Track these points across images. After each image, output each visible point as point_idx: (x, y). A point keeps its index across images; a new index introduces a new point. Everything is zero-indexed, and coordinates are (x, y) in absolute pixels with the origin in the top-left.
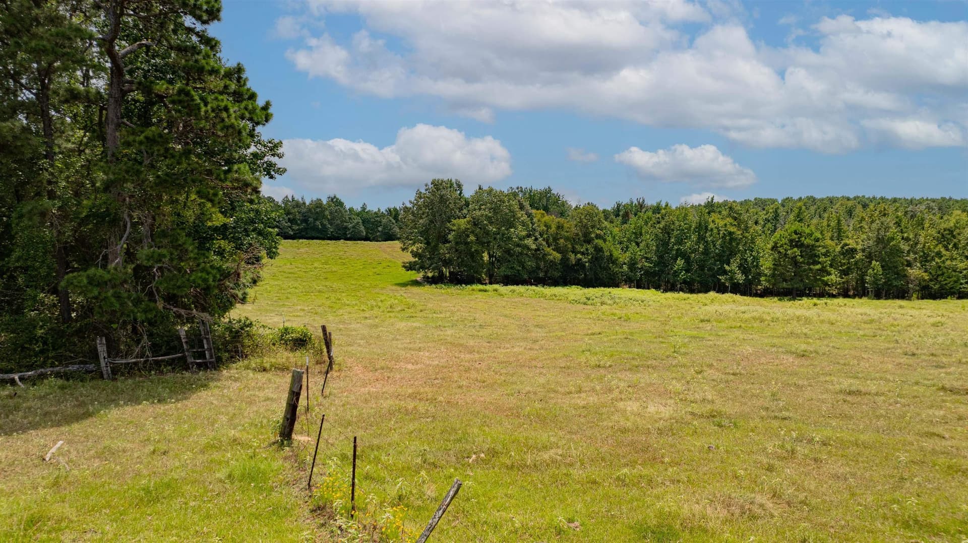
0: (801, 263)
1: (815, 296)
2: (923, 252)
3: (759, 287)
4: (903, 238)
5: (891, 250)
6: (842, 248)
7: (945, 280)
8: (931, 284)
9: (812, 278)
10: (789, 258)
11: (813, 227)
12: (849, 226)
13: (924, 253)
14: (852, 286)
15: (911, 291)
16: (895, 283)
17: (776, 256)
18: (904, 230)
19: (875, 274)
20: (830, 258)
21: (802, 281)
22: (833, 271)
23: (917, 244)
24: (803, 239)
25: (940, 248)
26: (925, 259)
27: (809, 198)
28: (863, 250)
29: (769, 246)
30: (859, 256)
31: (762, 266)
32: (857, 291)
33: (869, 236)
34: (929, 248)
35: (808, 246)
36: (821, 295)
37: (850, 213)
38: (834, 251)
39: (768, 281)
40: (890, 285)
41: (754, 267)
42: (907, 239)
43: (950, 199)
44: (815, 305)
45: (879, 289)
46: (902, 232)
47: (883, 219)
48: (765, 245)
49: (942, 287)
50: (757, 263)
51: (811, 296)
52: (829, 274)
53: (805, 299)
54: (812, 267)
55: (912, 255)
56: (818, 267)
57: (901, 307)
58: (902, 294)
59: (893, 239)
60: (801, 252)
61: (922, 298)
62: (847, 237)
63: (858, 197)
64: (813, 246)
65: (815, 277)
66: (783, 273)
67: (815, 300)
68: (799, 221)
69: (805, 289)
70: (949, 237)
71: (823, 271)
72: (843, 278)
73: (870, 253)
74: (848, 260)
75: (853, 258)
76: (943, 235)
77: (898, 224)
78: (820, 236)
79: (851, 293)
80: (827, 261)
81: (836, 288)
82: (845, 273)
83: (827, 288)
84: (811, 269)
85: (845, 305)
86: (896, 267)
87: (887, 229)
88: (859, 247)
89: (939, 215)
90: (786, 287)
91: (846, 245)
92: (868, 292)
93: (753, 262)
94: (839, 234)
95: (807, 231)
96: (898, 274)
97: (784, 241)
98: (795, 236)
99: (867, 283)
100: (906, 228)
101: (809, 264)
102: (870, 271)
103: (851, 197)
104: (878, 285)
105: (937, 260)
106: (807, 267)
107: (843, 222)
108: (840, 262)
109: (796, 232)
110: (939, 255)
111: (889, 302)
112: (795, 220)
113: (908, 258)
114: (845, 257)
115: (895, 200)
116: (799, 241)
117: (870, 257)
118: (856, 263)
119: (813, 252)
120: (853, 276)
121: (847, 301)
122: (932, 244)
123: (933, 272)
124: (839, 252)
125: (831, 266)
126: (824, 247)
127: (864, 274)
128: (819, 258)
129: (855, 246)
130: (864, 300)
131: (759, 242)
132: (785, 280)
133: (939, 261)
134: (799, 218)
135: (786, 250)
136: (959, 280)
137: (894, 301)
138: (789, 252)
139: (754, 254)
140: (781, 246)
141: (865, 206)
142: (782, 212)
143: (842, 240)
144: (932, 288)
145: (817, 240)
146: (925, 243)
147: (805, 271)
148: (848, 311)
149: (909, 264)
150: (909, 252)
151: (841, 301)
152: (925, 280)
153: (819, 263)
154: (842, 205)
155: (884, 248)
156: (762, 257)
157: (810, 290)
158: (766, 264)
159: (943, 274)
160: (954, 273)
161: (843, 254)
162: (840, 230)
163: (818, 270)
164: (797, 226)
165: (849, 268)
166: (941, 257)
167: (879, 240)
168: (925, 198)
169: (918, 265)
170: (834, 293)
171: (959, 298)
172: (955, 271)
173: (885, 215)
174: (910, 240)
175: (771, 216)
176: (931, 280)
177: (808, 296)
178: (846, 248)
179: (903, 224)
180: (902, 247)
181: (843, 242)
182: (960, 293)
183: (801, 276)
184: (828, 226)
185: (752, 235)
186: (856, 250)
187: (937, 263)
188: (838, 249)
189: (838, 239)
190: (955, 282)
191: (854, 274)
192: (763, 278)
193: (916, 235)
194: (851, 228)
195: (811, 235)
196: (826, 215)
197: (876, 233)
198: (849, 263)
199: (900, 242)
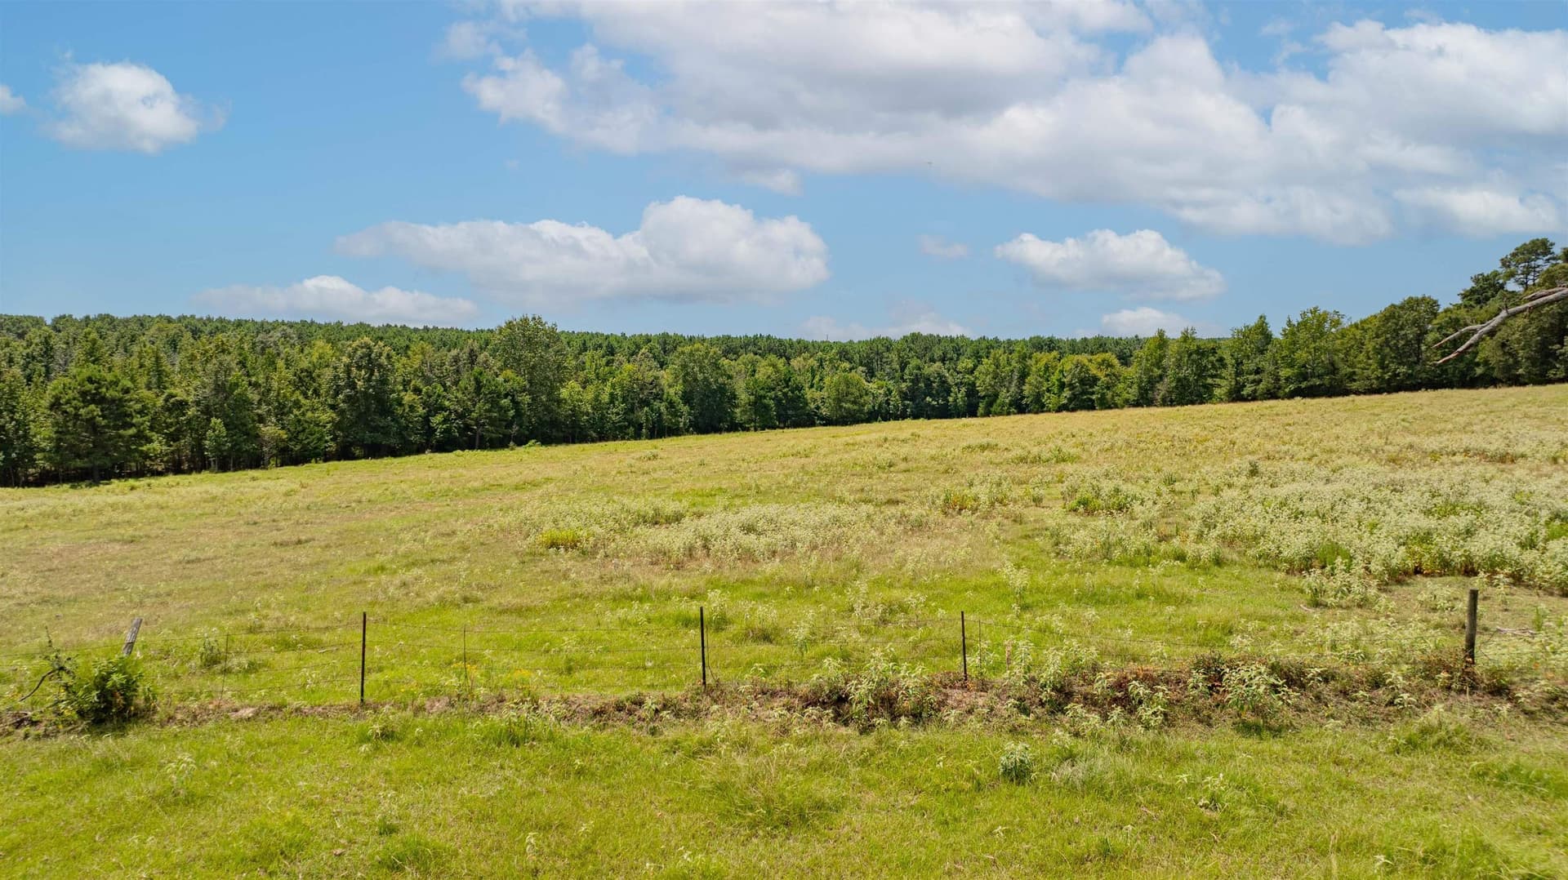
0: (104, 427)
1: (130, 475)
2: (277, 401)
3: (31, 471)
4: (250, 384)
5: (235, 400)
6: (166, 400)
7: (307, 438)
8: (291, 445)
9: (123, 449)
10: (82, 420)
11: (117, 371)
12: (174, 365)
13: (280, 404)
14: (186, 456)
15: (267, 458)
16: (245, 447)
17: (60, 418)
18: (251, 372)
19: (217, 436)
20: (149, 417)
21: (106, 454)
22: (155, 436)
23: (269, 391)
24: (104, 390)
25: (298, 395)
26: (281, 411)
27: (102, 318)
28: (198, 403)
29: (46, 402)
30: (192, 412)
31: (35, 436)
32: (193, 462)
33: (203, 382)
34: (285, 396)
35: (113, 401)
36: (139, 474)
37: (174, 344)
38: (154, 405)
39: (49, 459)
40: (239, 450)
41: (19, 438)
42: (256, 385)
43: (312, 322)
44: (133, 488)
45: (225, 457)
46: (248, 375)
47: (223, 357)
48: (37, 401)
49: (304, 448)
50: (25, 431)
51: (123, 477)
52: (149, 440)
53: (115, 482)
54: (121, 432)
55: (264, 407)
56: (132, 431)
57: (254, 479)
58: (256, 462)
59: (237, 385)
60: (102, 410)
61: (282, 466)
62: (173, 384)
63: (184, 317)
64: (120, 400)
65: (128, 447)
66: (74, 446)
67: (132, 482)
68: (93, 362)
69: (113, 467)
70: (307, 379)
71: (141, 437)
72: (171, 446)
73: (207, 407)
74: (177, 418)
75: (184, 415)
76: (300, 378)
77: (242, 364)
78: (129, 384)
79: (185, 466)
80: (145, 421)
81: (162, 461)
82: (173, 438)
83: (148, 463)
84: (120, 436)
85: (178, 484)
86: (245, 425)
87: (228, 371)
88: (191, 399)
89: (298, 347)
90: (82, 465)
91: (171, 396)
92: (210, 464)
93: (17, 431)
94: (160, 379)
95: (109, 377)
96: (248, 434)
97: (71, 394)
98: (89, 386)
99: (207, 450)
100: (254, 368)
101: (117, 428)
102: (210, 432)
103: (174, 317)
104: (222, 451)
105: (295, 411)
106: (113, 433)
107: (165, 361)
108: (165, 422)
109: (90, 380)
110: (297, 404)
111: (239, 474)
112: (87, 361)
113: (260, 412)
114: (171, 414)
115: (239, 324)
116: (98, 393)
117: (208, 412)
118: (189, 421)
119: (122, 409)
120: (186, 441)
121: (179, 478)
122: (287, 391)
123: (292, 429)
124: (163, 407)
125: (152, 428)
126: (138, 401)
127: (203, 437)
128: (133, 418)
129: (185, 397)
130: (205, 474)
131: (25, 396)
132: (79, 456)
133: (298, 413)
134: (93, 355)
135: (75, 408)
136: (323, 436)
137: (244, 472)
138: (82, 411)
139: (17, 416)
140: (67, 403)
141: (196, 333)
142: (58, 344)
143: (165, 388)
144: (292, 450)
145: (127, 391)
146: (280, 389)
147: (110, 438)
148: (183, 491)
149: (261, 420)
150: (259, 402)
151: (171, 479)
152: (283, 440)
153: (133, 425)
154: (160, 330)
155: (226, 398)
156: (33, 421)
157: (121, 467)
158: (43, 433)
159: (304, 430)
160: (316, 429)
161: (169, 410)
162: (160, 373)
163: (131, 436)
164: (91, 370)
165: (178, 430)
166: (299, 408)
167: (219, 388)
168: (280, 321)
169: (274, 419)
170: (160, 469)
171: (325, 461)
172: (318, 425)
173: (223, 351)
174: (260, 385)
175: (36, 350)
176: (290, 440)
177: (119, 477)
178: (172, 400)
179: (249, 364)
180: (250, 396)
181: (167, 392)
182: (325, 454)
183: (104, 447)
184: (142, 366)
185: (10, 386)
186: (187, 404)
187: (296, 416)
188: (160, 402)
189: (159, 387)
190: (319, 439)
191: (188, 439)
192: (38, 456)
193: (267, 378)
194: (177, 369)
195: (116, 383)
196: (136, 348)
197: (214, 378)
198: (178, 423)
199: (246, 390)
